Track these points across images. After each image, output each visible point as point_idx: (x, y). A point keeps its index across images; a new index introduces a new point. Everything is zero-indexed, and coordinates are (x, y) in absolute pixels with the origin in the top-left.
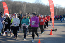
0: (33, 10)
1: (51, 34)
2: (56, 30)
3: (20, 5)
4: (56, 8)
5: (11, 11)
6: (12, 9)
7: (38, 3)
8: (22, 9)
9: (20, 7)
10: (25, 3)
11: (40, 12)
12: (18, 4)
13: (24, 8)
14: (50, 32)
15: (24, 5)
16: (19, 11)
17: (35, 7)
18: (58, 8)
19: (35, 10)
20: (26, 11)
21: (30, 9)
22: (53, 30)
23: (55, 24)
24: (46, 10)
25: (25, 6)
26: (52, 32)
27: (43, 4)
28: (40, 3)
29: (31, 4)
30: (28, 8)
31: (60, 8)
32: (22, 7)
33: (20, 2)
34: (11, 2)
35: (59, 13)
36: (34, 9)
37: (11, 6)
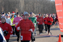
0: (33, 7)
5: (3, 9)
6: (5, 6)
8: (18, 6)
9: (16, 3)
11: (44, 10)
13: (22, 5)
15: (21, 1)
16: (15, 9)
19: (36, 8)
24: (52, 7)
25: (23, 2)
30: (27, 5)
32: (18, 3)
36: (35, 6)
37: (3, 2)
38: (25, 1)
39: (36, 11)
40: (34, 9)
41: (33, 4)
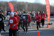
0: (33, 8)
1: (48, 27)
2: (52, 23)
3: (23, 4)
4: (52, 6)
5: (16, 9)
6: (17, 8)
7: (37, 2)
9: (23, 6)
10: (27, 3)
12: (22, 4)
13: (26, 7)
14: (47, 25)
17: (35, 6)
18: (53, 6)
20: (28, 9)
21: (31, 7)
22: (49, 24)
23: (51, 19)
24: (43, 8)
27: (41, 4)
28: (39, 3)
29: (31, 3)
30: (29, 7)
32: (25, 6)
33: (23, 2)
36: (34, 8)
37: (16, 5)
38: (28, 5)
39: (34, 10)
40: (33, 9)
41: (33, 6)
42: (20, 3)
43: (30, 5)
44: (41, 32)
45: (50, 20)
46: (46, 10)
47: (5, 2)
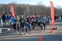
0: (35, 11)
1: (52, 32)
2: (56, 28)
3: (24, 7)
6: (17, 11)
7: (40, 5)
8: (26, 11)
9: (24, 9)
10: (28, 5)
11: (42, 13)
12: (22, 6)
13: (28, 10)
14: (51, 30)
17: (37, 9)
18: (58, 9)
19: (37, 11)
20: (30, 12)
21: (33, 10)
23: (55, 23)
24: (47, 11)
26: (53, 30)
29: (33, 6)
30: (31, 10)
31: (60, 9)
32: (26, 9)
33: (24, 5)
34: (16, 5)
35: (59, 13)
36: (36, 11)
37: (16, 8)
38: (30, 8)
40: (36, 12)
41: (35, 9)
42: (20, 5)
43: (31, 7)
44: (44, 38)
45: (54, 25)
46: (50, 13)
47: (3, 4)
